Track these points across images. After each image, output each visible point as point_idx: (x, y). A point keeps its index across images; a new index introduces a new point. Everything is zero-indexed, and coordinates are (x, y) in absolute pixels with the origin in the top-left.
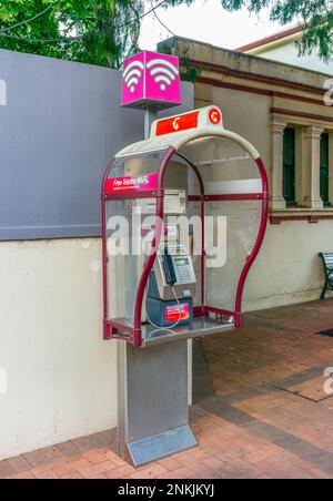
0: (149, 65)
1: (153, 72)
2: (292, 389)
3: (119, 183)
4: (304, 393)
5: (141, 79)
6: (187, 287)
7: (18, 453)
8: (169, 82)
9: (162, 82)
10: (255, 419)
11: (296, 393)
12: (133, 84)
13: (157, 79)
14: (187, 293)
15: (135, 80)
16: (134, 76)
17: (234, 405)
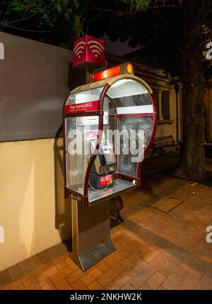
0: (89, 43)
1: (91, 47)
2: (153, 206)
3: (74, 107)
4: (160, 208)
5: (84, 51)
6: (111, 165)
7: (15, 263)
8: (99, 53)
9: (96, 53)
10: (141, 227)
11: (156, 208)
12: (80, 54)
13: (93, 51)
14: (111, 169)
15: (81, 52)
16: (81, 49)
17: (129, 218)
